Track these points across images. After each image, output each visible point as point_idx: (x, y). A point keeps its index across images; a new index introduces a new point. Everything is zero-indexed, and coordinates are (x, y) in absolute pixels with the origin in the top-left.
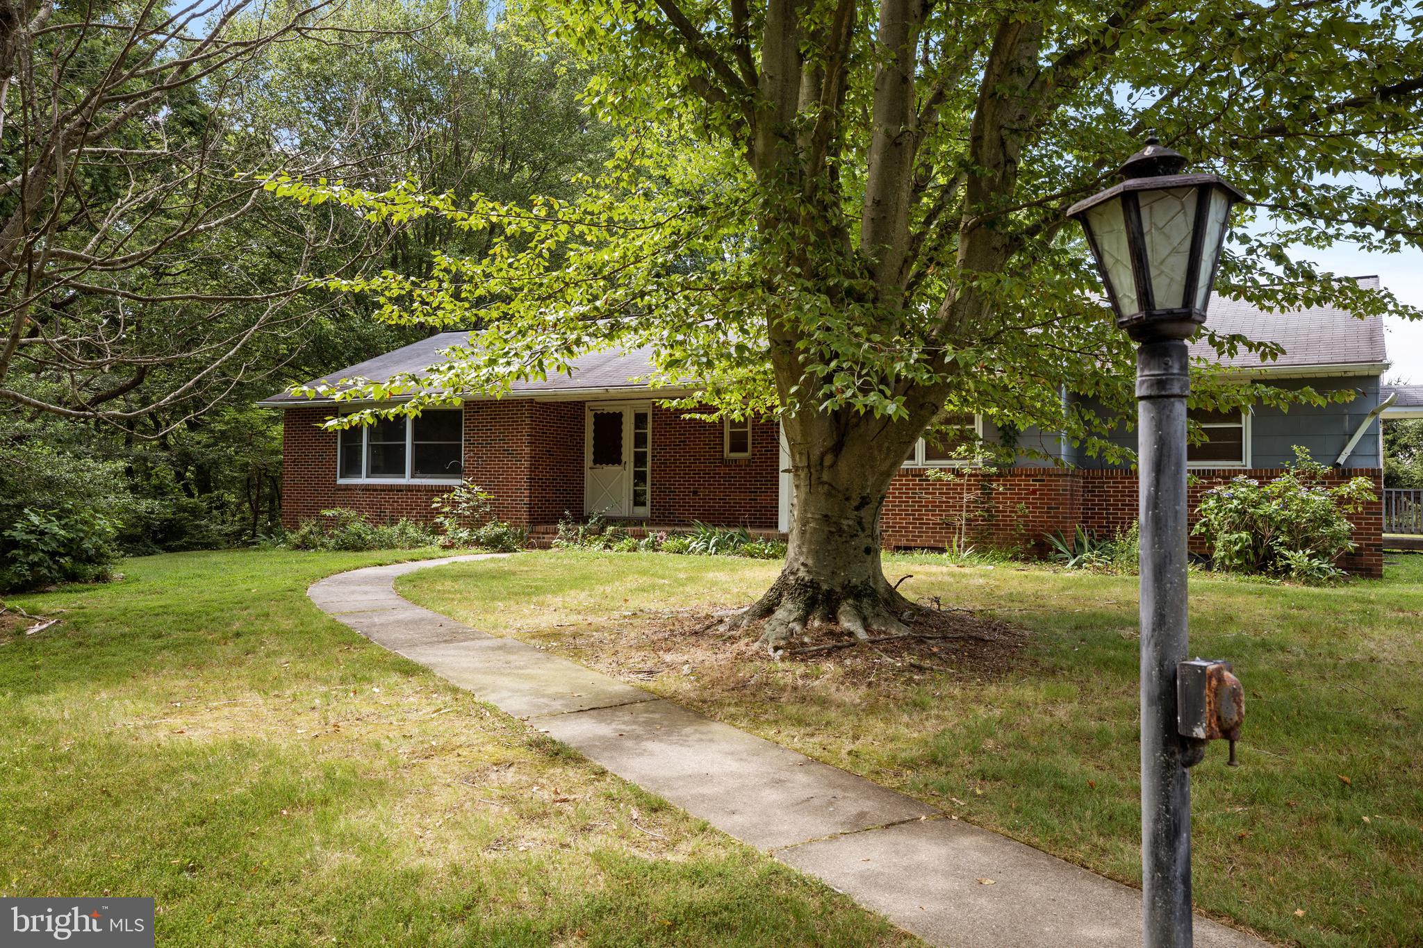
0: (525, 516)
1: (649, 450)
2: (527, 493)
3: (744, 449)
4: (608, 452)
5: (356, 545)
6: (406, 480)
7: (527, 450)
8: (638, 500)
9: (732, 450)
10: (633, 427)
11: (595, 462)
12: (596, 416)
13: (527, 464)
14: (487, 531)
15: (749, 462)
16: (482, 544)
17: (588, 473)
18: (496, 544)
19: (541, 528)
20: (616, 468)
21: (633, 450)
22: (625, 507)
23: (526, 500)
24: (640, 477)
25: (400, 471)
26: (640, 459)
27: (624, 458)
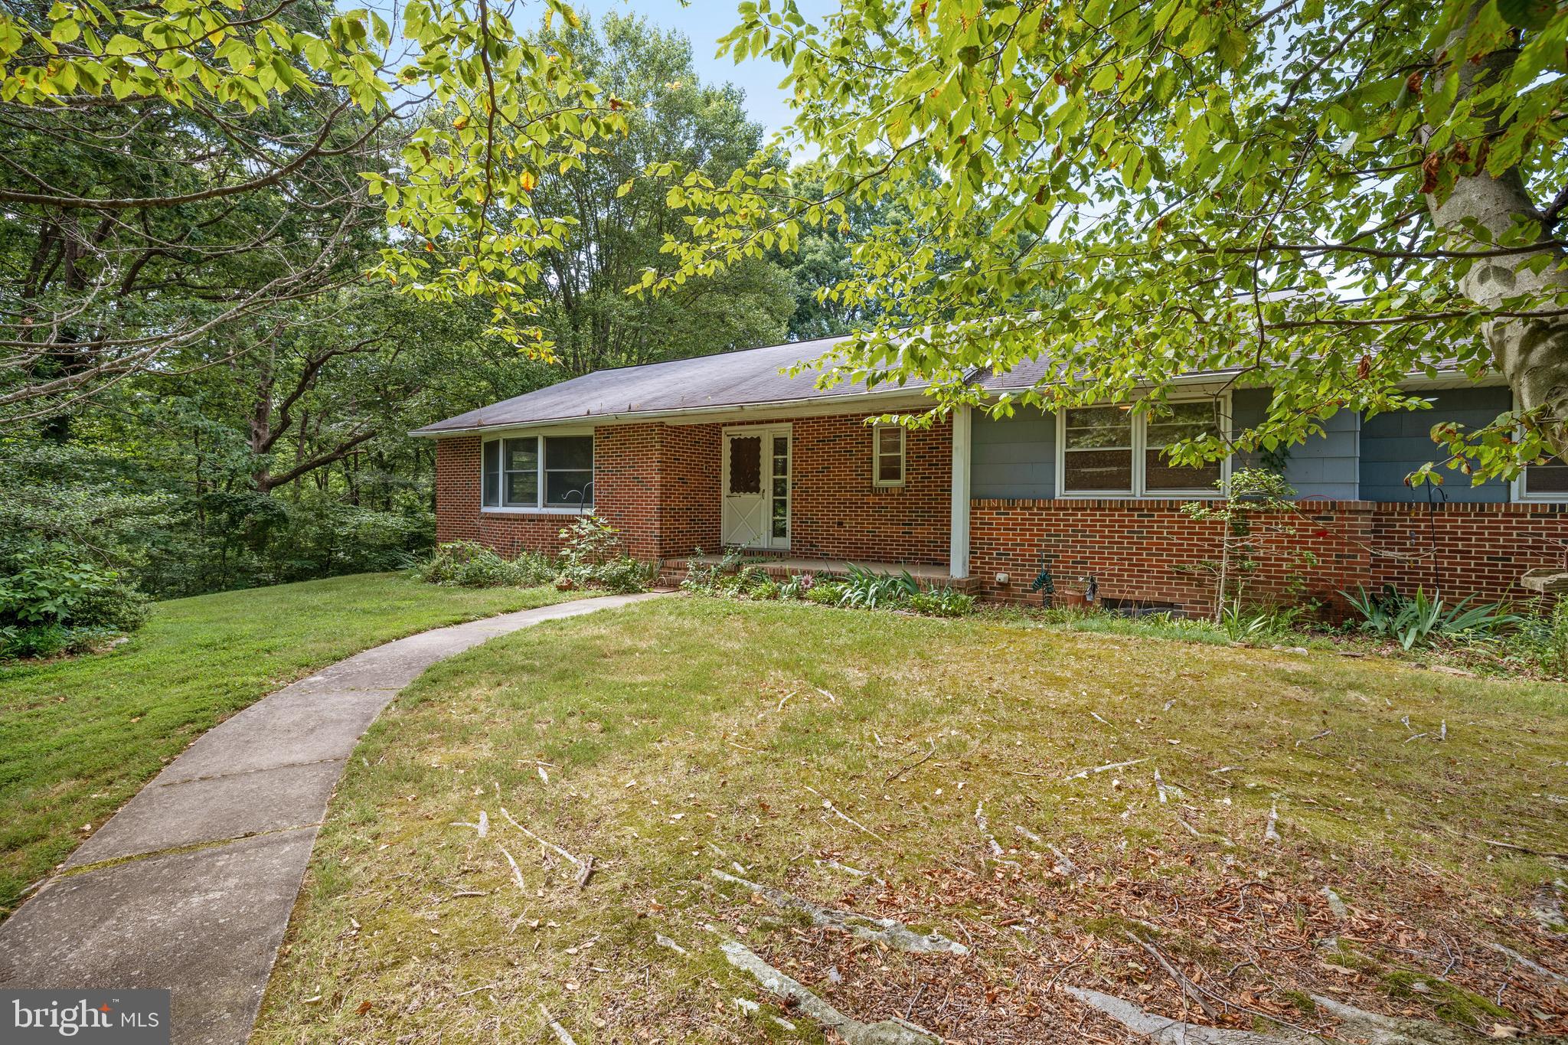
0: (656, 549)
1: (789, 477)
2: (657, 524)
3: (896, 475)
4: (746, 479)
5: (476, 581)
6: (539, 509)
7: (658, 478)
8: (778, 532)
9: (883, 476)
10: (772, 452)
11: (732, 490)
12: (733, 441)
13: (657, 493)
14: (610, 568)
15: (903, 491)
16: (605, 583)
17: (725, 501)
18: (620, 585)
19: (672, 562)
20: (754, 496)
21: (772, 477)
22: (764, 540)
23: (657, 532)
24: (779, 505)
25: (531, 499)
26: (779, 488)
27: (762, 486)
